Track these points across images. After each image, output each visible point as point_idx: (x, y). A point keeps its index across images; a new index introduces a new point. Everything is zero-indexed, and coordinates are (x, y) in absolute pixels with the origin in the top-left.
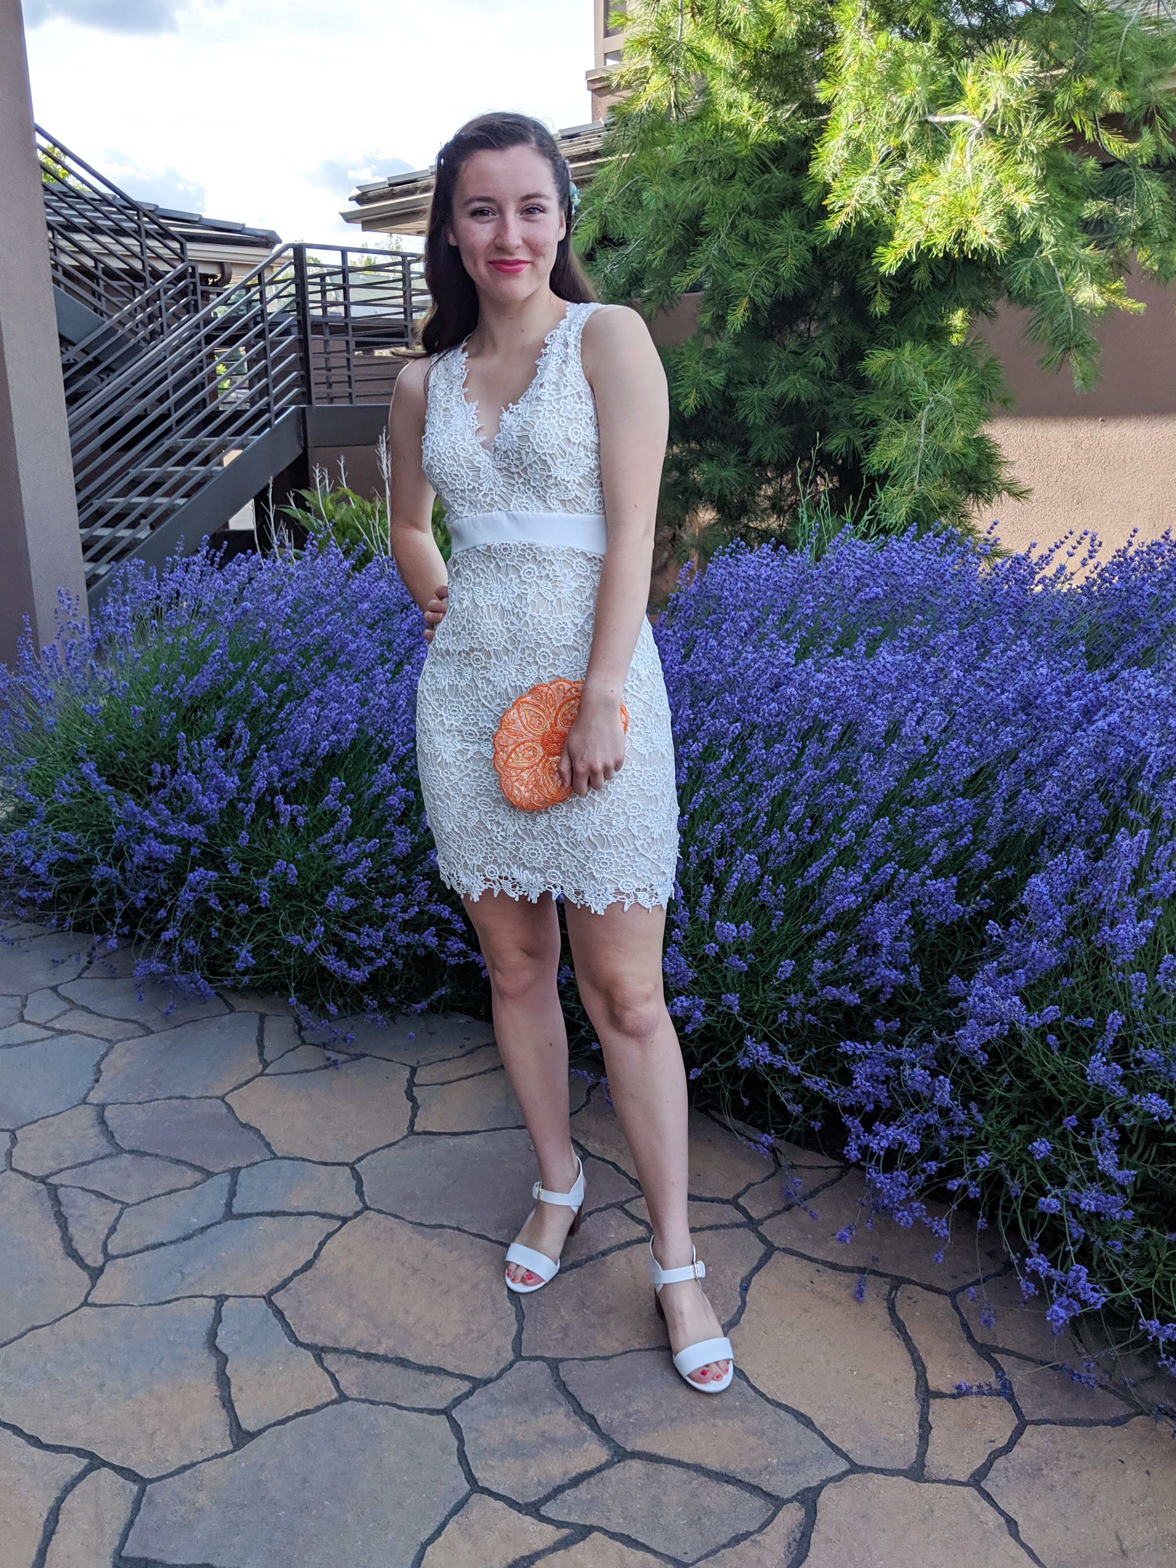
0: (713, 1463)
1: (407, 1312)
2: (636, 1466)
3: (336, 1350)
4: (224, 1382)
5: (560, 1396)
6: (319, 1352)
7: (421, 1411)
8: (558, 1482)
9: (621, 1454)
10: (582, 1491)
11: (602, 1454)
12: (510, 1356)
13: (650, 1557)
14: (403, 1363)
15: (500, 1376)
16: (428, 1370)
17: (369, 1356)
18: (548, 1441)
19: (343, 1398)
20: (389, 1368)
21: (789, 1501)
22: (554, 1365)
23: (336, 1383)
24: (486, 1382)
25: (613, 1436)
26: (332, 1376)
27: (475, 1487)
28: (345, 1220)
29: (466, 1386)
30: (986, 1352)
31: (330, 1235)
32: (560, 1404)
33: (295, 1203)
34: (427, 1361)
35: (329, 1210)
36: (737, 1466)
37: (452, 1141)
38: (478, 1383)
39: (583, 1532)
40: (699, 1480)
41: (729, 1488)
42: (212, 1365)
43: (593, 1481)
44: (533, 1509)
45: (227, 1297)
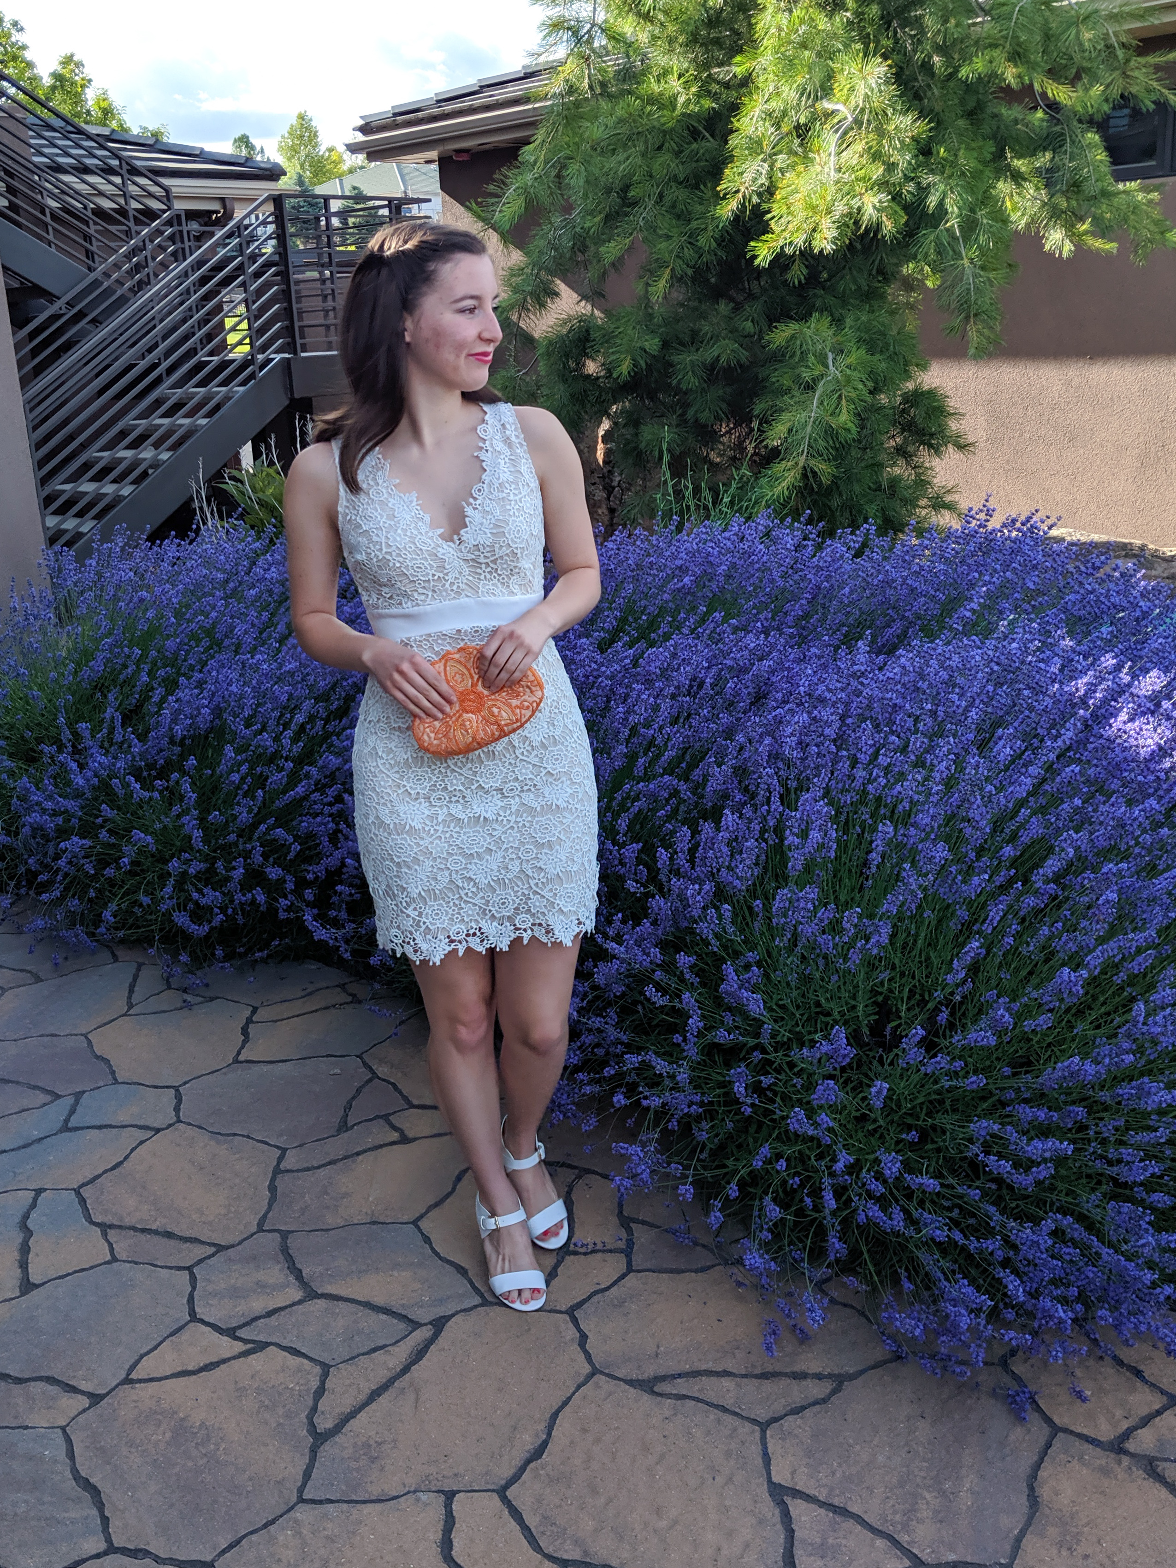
0: (379, 1301)
1: (185, 1198)
2: (321, 1303)
3: (120, 1227)
4: (25, 1249)
5: (281, 1258)
6: (105, 1228)
7: (171, 1268)
8: (257, 1314)
9: (312, 1295)
10: (273, 1320)
11: (298, 1295)
12: (254, 1229)
13: (305, 1361)
14: (169, 1235)
15: (240, 1243)
16: (186, 1240)
17: (143, 1231)
18: (261, 1286)
19: (114, 1259)
20: (156, 1239)
21: (425, 1324)
22: (285, 1235)
23: (112, 1249)
24: (227, 1248)
25: (312, 1284)
26: (110, 1245)
27: (194, 1317)
28: (158, 1131)
29: (211, 1250)
30: (626, 1222)
31: (142, 1142)
32: (279, 1262)
33: (123, 1117)
34: (187, 1234)
35: (148, 1124)
36: (395, 1304)
37: (265, 1068)
38: (220, 1248)
39: (261, 1346)
40: (361, 1311)
41: (384, 1317)
42: (19, 1238)
43: (283, 1313)
44: (231, 1333)
45: (45, 1190)
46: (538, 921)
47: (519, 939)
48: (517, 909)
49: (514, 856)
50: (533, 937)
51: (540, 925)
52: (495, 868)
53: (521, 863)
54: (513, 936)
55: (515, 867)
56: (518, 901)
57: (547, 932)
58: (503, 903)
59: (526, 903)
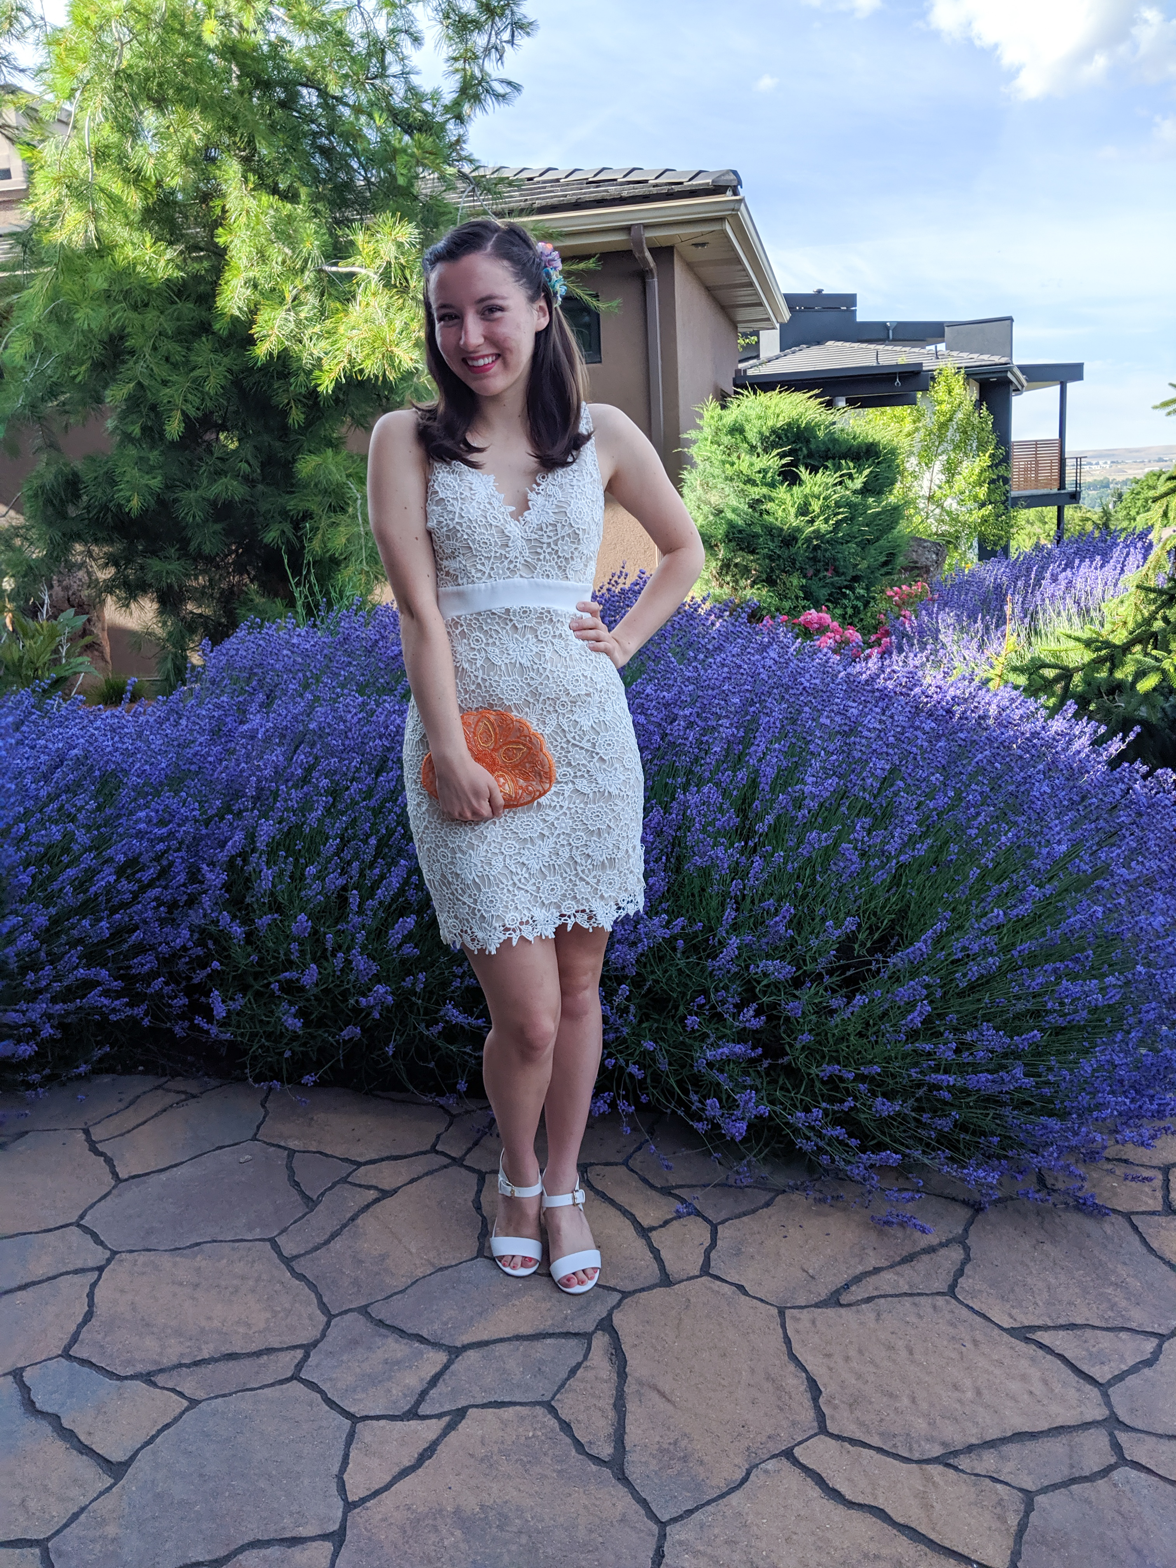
0: (526, 1329)
1: (209, 1318)
2: (472, 1355)
3: (161, 1371)
4: (68, 1435)
5: (383, 1331)
6: (148, 1378)
7: (272, 1385)
8: (419, 1389)
9: (455, 1352)
10: (441, 1387)
11: (441, 1357)
12: (324, 1319)
13: (518, 1408)
14: (232, 1357)
15: (323, 1335)
16: (258, 1354)
17: (196, 1364)
18: (392, 1365)
19: (194, 1403)
20: (222, 1366)
21: (594, 1332)
22: (364, 1310)
23: (181, 1394)
24: (315, 1344)
25: (442, 1342)
26: (173, 1390)
27: (355, 1419)
28: (100, 1269)
29: (299, 1354)
30: (667, 1191)
31: (94, 1285)
32: (387, 1337)
33: (40, 1270)
34: (254, 1347)
35: (79, 1265)
36: (546, 1325)
37: (163, 1176)
38: (308, 1348)
39: (460, 1414)
40: (523, 1346)
41: (548, 1341)
42: (46, 1428)
43: (446, 1377)
44: (412, 1414)
45: (23, 1369)
46: (581, 908)
47: (564, 925)
48: (564, 895)
49: (565, 843)
50: (576, 924)
51: (583, 911)
52: (546, 853)
53: (571, 851)
54: (558, 923)
55: (565, 853)
56: (565, 887)
57: (590, 918)
58: (553, 890)
59: (573, 890)
